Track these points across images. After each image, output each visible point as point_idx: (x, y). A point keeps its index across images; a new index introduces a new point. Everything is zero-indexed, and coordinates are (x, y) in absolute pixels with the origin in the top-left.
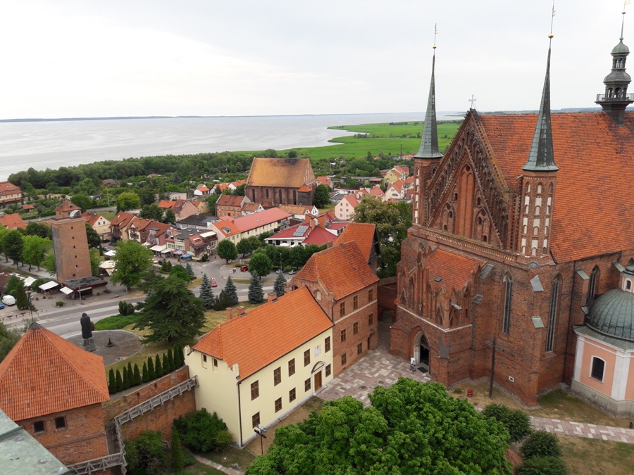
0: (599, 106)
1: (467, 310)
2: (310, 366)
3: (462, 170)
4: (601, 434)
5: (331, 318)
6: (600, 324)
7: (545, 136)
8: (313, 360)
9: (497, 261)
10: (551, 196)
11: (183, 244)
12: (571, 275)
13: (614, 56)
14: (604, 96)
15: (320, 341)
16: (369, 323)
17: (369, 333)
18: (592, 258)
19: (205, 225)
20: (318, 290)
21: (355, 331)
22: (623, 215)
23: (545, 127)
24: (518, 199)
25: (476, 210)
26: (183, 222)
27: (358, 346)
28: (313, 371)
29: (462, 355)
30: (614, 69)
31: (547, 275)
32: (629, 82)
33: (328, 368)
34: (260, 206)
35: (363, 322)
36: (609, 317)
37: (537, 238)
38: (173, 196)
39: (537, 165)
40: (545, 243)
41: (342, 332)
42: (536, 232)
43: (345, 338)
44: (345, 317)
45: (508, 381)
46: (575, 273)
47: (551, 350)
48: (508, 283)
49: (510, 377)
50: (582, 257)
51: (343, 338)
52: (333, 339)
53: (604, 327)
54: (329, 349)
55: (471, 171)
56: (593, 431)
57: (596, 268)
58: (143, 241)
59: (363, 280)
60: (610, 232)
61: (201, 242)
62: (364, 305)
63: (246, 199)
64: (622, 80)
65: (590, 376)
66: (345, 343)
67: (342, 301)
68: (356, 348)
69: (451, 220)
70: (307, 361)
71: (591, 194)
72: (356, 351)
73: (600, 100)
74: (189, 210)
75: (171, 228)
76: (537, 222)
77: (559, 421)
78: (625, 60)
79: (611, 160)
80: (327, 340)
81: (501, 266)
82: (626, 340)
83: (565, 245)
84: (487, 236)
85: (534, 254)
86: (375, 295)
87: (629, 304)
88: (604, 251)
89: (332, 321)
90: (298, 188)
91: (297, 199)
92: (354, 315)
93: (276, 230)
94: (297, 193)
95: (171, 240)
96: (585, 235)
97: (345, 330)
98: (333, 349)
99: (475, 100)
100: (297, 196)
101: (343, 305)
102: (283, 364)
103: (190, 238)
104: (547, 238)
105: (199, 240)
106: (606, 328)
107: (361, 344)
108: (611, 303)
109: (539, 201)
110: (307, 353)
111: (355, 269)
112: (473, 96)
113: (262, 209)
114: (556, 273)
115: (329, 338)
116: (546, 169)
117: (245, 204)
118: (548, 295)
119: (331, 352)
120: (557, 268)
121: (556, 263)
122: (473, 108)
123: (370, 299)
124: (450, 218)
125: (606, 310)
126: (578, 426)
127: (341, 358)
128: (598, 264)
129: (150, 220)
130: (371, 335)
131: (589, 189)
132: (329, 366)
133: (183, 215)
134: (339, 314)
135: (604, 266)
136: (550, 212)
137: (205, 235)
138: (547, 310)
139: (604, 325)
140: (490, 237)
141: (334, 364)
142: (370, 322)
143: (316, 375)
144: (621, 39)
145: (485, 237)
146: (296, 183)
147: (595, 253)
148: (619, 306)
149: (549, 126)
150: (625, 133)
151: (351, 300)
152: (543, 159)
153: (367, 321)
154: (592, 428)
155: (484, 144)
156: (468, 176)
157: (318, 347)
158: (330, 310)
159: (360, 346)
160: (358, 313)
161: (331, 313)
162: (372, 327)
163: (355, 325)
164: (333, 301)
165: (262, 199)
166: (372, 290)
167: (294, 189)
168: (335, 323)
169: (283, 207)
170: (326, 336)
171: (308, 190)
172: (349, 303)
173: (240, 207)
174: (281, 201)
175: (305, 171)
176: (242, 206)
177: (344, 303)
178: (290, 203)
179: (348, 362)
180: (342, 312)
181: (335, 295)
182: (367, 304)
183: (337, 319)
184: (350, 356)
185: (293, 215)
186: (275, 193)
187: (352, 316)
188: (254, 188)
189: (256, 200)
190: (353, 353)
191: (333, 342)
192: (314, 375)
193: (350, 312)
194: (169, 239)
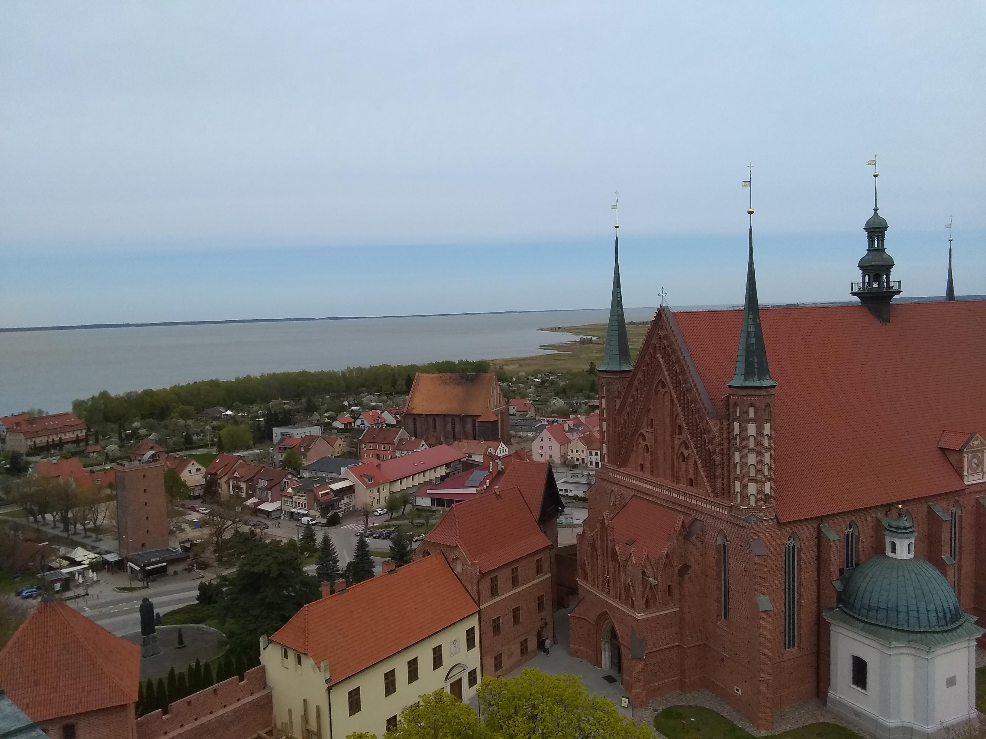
0: (856, 299)
1: (669, 586)
3: (656, 387)
5: (476, 599)
6: (857, 605)
7: (753, 341)
8: (448, 661)
10: (769, 421)
11: (304, 500)
12: (814, 535)
13: (869, 232)
14: (861, 285)
15: (459, 633)
16: (539, 609)
17: (539, 624)
19: (338, 471)
20: (457, 558)
21: (516, 618)
23: (752, 329)
24: (725, 426)
25: (677, 442)
26: (310, 468)
27: (522, 643)
28: (446, 679)
29: (666, 654)
30: (870, 250)
32: (892, 266)
33: (472, 675)
34: (423, 442)
35: (528, 606)
36: (867, 595)
37: (754, 481)
38: (301, 430)
39: (745, 380)
40: (767, 488)
41: (494, 620)
42: (752, 473)
43: (499, 630)
44: (498, 599)
45: (732, 693)
46: (820, 533)
47: (794, 646)
48: (725, 546)
49: (736, 687)
51: (497, 628)
52: (480, 630)
53: (862, 609)
54: (474, 646)
55: (668, 388)
57: (852, 524)
58: (249, 497)
61: (331, 496)
62: (528, 581)
63: (403, 434)
64: (881, 263)
65: (851, 684)
66: (500, 638)
67: (494, 574)
68: (519, 645)
69: (648, 455)
70: (437, 662)
72: (519, 651)
73: (856, 289)
74: (319, 451)
75: (290, 476)
76: (752, 458)
78: (883, 236)
80: (470, 633)
81: (712, 520)
82: (891, 628)
84: (693, 478)
85: (753, 503)
86: (546, 566)
87: (894, 575)
89: (478, 603)
90: (478, 416)
91: (477, 432)
92: (512, 595)
93: (443, 478)
94: (477, 423)
95: (289, 493)
97: (498, 618)
98: (481, 647)
99: (666, 294)
100: (477, 428)
101: (494, 580)
102: (400, 667)
103: (315, 490)
104: (769, 480)
105: (327, 494)
107: (526, 640)
108: (870, 575)
109: (752, 429)
110: (437, 651)
112: (663, 289)
113: (425, 446)
115: (473, 628)
116: (757, 384)
117: (401, 440)
118: (781, 562)
119: (476, 650)
122: (663, 305)
123: (539, 571)
124: (646, 454)
125: (864, 585)
127: (493, 660)
128: (854, 519)
129: (261, 465)
130: (542, 628)
132: (474, 671)
133: (313, 457)
134: (488, 593)
135: (865, 522)
136: (769, 443)
137: (336, 486)
138: (782, 586)
139: (862, 607)
140: (696, 479)
141: (482, 670)
142: (540, 607)
143: (452, 685)
144: (876, 210)
145: (691, 479)
146: (476, 408)
148: (881, 578)
149: (758, 327)
151: (508, 572)
152: (753, 372)
153: (535, 605)
155: (679, 353)
156: (664, 396)
157: (455, 642)
158: (475, 587)
159: (524, 644)
160: (519, 592)
161: (475, 592)
162: (543, 614)
163: (516, 611)
164: (478, 573)
165: (426, 433)
166: (541, 559)
167: (474, 418)
168: (482, 606)
169: (455, 444)
170: (468, 625)
171: (493, 418)
172: (504, 577)
173: (394, 444)
174: (454, 434)
175: (489, 391)
176: (396, 443)
177: (496, 577)
178: (467, 437)
179: (505, 666)
180: (494, 591)
181: (481, 565)
182: (534, 579)
183: (486, 602)
184: (508, 658)
185: (470, 456)
186: (446, 424)
187: (509, 597)
188: (415, 417)
189: (417, 434)
190: (513, 653)
191: (480, 634)
192: (449, 683)
193: (507, 592)
194: (285, 492)
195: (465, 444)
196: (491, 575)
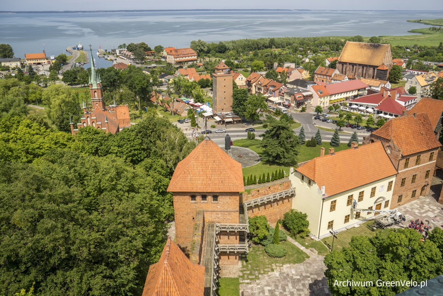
2: (374, 199)
5: (397, 167)
8: (377, 195)
11: (289, 98)
15: (385, 183)
17: (424, 184)
19: (306, 87)
21: (413, 180)
26: (291, 83)
27: (413, 191)
28: (375, 202)
34: (346, 77)
35: (421, 175)
38: (286, 65)
41: (403, 179)
44: (407, 169)
51: (403, 183)
52: (395, 183)
54: (391, 189)
59: (428, 143)
61: (302, 98)
62: (424, 163)
63: (337, 72)
66: (403, 188)
67: (408, 157)
68: (411, 192)
70: (373, 194)
72: (411, 195)
74: (296, 75)
75: (284, 86)
80: (391, 183)
86: (435, 156)
89: (397, 170)
90: (378, 67)
91: (375, 75)
92: (415, 168)
95: (283, 95)
97: (405, 179)
98: (394, 190)
100: (375, 73)
101: (407, 160)
102: (356, 194)
103: (295, 95)
105: (301, 97)
107: (416, 191)
110: (374, 189)
111: (422, 134)
113: (347, 79)
115: (392, 182)
117: (335, 74)
119: (391, 192)
123: (431, 159)
127: (398, 197)
129: (271, 80)
130: (425, 186)
132: (388, 201)
133: (292, 79)
134: (403, 166)
137: (305, 94)
141: (392, 201)
142: (427, 176)
143: (377, 206)
146: (376, 62)
153: (425, 175)
157: (382, 186)
158: (397, 162)
159: (414, 192)
160: (418, 168)
161: (397, 164)
162: (427, 180)
163: (414, 177)
164: (401, 155)
165: (348, 73)
166: (433, 153)
167: (374, 67)
168: (399, 172)
169: (363, 80)
170: (390, 180)
171: (385, 68)
172: (413, 159)
173: (331, 76)
174: (362, 75)
175: (385, 54)
176: (333, 76)
177: (409, 159)
178: (369, 77)
179: (403, 201)
180: (406, 165)
181: (403, 152)
182: (427, 162)
183: (401, 170)
184: (405, 197)
185: (370, 87)
186: (359, 69)
187: (413, 169)
188: (343, 63)
189: (343, 72)
190: (408, 196)
191: (395, 185)
192: (375, 205)
193: (412, 166)
194: (281, 94)
195: (369, 80)
196: (406, 158)
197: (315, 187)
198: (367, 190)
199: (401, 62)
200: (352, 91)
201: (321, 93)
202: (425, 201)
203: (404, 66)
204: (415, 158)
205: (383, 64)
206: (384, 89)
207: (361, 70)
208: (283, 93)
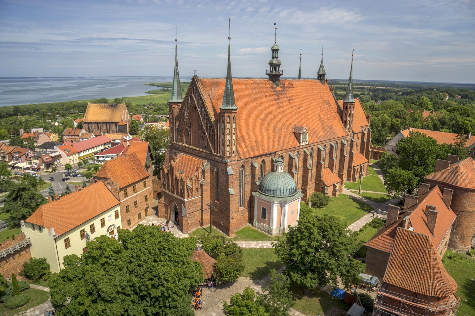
0: (268, 77)
1: (197, 188)
2: (106, 228)
3: (192, 109)
4: (264, 245)
5: (118, 198)
6: (264, 190)
8: (107, 224)
9: (211, 160)
10: (234, 122)
11: (37, 162)
12: (250, 165)
13: (272, 51)
14: (269, 71)
15: (112, 213)
17: (145, 207)
18: (261, 156)
19: (53, 149)
20: (109, 183)
21: (136, 205)
22: (278, 132)
23: (229, 86)
24: (219, 125)
25: (200, 132)
26: (39, 147)
27: (139, 214)
28: (108, 231)
29: (196, 213)
30: (273, 57)
31: (236, 165)
32: (280, 64)
34: (93, 134)
35: (141, 200)
36: (267, 186)
37: (229, 146)
38: (33, 130)
39: (226, 106)
40: (234, 149)
41: (126, 207)
42: (228, 143)
43: (129, 210)
44: (128, 198)
45: (220, 225)
46: (252, 164)
47: (242, 206)
48: (218, 171)
49: (222, 222)
50: (255, 155)
51: (127, 210)
52: (121, 211)
54: (118, 217)
55: (196, 110)
56: (260, 245)
57: (263, 161)
58: (10, 161)
59: (139, 175)
60: (270, 142)
61: (51, 159)
62: (141, 190)
63: (83, 131)
64: (277, 63)
65: (261, 217)
66: (129, 213)
67: (125, 189)
68: (138, 216)
70: (103, 224)
71: (261, 122)
72: (138, 218)
73: (268, 73)
74: (43, 139)
75: (29, 151)
76: (228, 137)
77: (244, 242)
78: (278, 53)
79: (273, 104)
80: (116, 212)
81: (213, 162)
82: (274, 196)
83: (246, 149)
84: (206, 146)
85: (228, 155)
86: (148, 184)
87: (277, 178)
88: (267, 152)
89: (119, 200)
90: (118, 123)
91: (118, 130)
92: (134, 196)
95: (30, 159)
96: (257, 144)
97: (128, 206)
98: (121, 218)
99: (196, 70)
100: (118, 128)
102: (87, 228)
103: (42, 157)
104: (234, 145)
105: (49, 158)
106: (266, 192)
107: (140, 213)
108: (269, 179)
109: (228, 126)
110: (103, 220)
111: (134, 169)
112: (195, 68)
113: (94, 136)
114: (241, 164)
115: (117, 211)
116: (231, 108)
117: (82, 133)
118: (238, 176)
119: (119, 219)
120: (242, 162)
121: (241, 159)
122: (196, 75)
123: (146, 186)
124: (188, 137)
125: (266, 182)
126: (253, 243)
127: (127, 222)
128: (264, 158)
129: (14, 147)
130: (147, 208)
131: (260, 119)
132: (119, 227)
133: (40, 143)
134: (123, 196)
135: (268, 160)
136: (235, 131)
137: (52, 155)
138: (238, 185)
139: (266, 190)
140: (208, 146)
141: (122, 226)
142: (146, 200)
143: (110, 233)
144: (275, 42)
146: (117, 119)
147: (263, 153)
148: (272, 179)
149: (231, 85)
150: (280, 90)
152: (229, 104)
153: (144, 199)
154: (260, 243)
155: (201, 95)
156: (195, 113)
157: (110, 216)
158: (118, 194)
160: (137, 195)
161: (118, 196)
162: (147, 203)
163: (136, 203)
164: (118, 188)
165: (94, 131)
166: (146, 181)
167: (116, 123)
168: (121, 202)
169: (107, 135)
170: (116, 210)
171: (125, 123)
172: (130, 189)
173: (79, 136)
174: (107, 131)
175: (122, 112)
176: (80, 135)
177: (126, 190)
178: (113, 132)
179: (132, 225)
180: (126, 195)
181: (120, 185)
182: (143, 189)
183: (123, 200)
184: (133, 221)
185: (115, 140)
186: (103, 126)
187: (133, 197)
188: (89, 123)
189: (90, 131)
190: (135, 219)
191: (121, 213)
192: (108, 233)
193: (132, 195)
194: (28, 158)
195: (112, 135)
196: (124, 189)
197: (45, 230)
198: (97, 222)
199: (139, 117)
200: (99, 146)
201: (69, 152)
202: (150, 219)
203: (142, 120)
204: (132, 188)
205: (122, 120)
206: (123, 140)
207: (105, 127)
208: (30, 158)
